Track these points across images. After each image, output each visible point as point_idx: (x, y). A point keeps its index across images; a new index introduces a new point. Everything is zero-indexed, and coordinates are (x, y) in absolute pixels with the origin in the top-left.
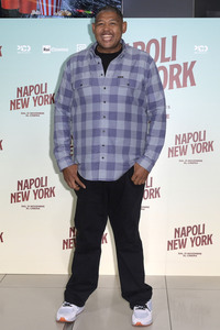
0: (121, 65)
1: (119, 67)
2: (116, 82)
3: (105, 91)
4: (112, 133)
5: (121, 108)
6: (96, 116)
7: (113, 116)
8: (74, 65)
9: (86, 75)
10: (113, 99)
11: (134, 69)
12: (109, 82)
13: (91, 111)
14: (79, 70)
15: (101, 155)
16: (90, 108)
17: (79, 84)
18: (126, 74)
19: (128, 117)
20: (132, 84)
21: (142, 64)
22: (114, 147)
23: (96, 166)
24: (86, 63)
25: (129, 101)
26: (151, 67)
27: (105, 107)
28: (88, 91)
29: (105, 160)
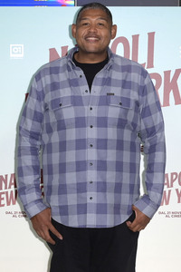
0: (110, 79)
1: (107, 82)
2: (105, 100)
3: (92, 113)
4: (102, 166)
5: (112, 133)
6: (81, 144)
7: (102, 144)
8: (47, 80)
9: (66, 93)
10: (102, 122)
11: (125, 84)
12: (97, 101)
13: (74, 138)
14: (55, 86)
15: (89, 194)
16: (72, 134)
17: (57, 104)
18: (116, 91)
19: (120, 145)
20: (124, 102)
21: (135, 77)
22: (105, 183)
23: (82, 209)
24: (63, 77)
25: (121, 124)
26: (146, 82)
27: (92, 134)
28: (69, 113)
29: (94, 201)
